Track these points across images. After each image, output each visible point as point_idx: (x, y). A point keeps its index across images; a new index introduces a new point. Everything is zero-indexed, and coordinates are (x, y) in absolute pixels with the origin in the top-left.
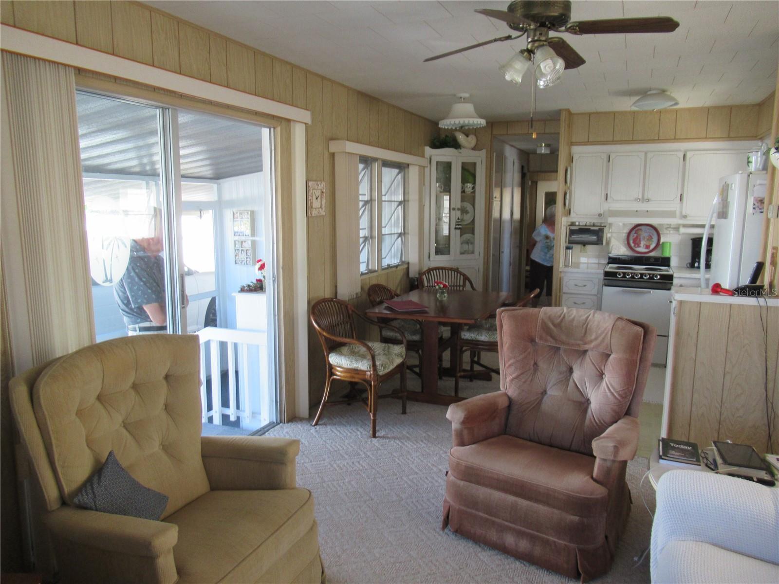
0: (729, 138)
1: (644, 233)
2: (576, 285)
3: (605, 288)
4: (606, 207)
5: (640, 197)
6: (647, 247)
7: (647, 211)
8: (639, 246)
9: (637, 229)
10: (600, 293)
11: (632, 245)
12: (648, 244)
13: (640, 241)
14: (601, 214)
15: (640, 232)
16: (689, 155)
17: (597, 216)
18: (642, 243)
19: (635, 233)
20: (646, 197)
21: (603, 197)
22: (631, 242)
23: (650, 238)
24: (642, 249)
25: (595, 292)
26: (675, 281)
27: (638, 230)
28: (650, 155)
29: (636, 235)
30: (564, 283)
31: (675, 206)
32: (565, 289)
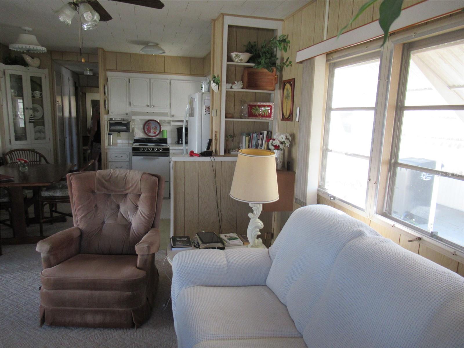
0: (191, 74)
1: (152, 125)
2: (116, 156)
3: (133, 157)
4: (130, 109)
5: (149, 104)
6: (155, 133)
7: (153, 112)
8: (150, 133)
9: (148, 122)
10: (131, 160)
11: (147, 132)
12: (155, 131)
13: (151, 129)
14: (128, 114)
15: (150, 125)
16: (172, 82)
17: (125, 115)
18: (152, 131)
19: (148, 125)
20: (152, 105)
21: (128, 104)
22: (146, 130)
23: (156, 128)
24: (152, 134)
25: (128, 160)
26: (171, 151)
27: (148, 124)
28: (152, 81)
29: (148, 126)
30: (109, 156)
31: (167, 110)
32: (110, 160)
